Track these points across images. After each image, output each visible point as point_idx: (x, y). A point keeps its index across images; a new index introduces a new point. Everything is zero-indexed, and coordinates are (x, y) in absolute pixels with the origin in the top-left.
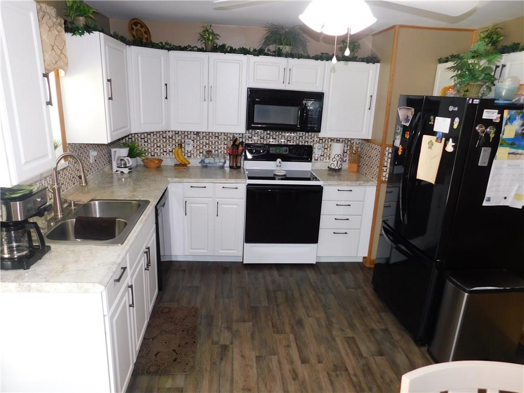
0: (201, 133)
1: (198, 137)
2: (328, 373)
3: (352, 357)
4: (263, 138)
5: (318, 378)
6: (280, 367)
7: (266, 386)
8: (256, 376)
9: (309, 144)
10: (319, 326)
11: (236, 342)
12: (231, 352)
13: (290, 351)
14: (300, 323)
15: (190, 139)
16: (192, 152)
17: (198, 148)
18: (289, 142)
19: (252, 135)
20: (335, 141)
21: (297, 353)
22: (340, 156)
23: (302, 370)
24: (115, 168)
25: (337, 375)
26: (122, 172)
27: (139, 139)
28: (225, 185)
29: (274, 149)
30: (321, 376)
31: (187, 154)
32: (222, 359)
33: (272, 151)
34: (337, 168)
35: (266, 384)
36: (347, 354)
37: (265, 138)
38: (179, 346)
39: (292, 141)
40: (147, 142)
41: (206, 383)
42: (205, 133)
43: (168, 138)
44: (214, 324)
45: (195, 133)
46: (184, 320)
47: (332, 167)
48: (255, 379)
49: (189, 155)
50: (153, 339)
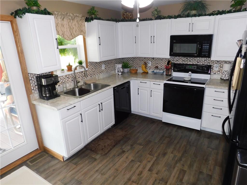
0: (155, 58)
1: (153, 60)
2: (156, 180)
3: (175, 179)
4: (184, 61)
5: (149, 179)
6: (137, 168)
7: (124, 172)
8: (124, 167)
9: (210, 64)
10: (173, 159)
11: (129, 152)
12: (124, 154)
13: (148, 164)
14: (165, 154)
15: (150, 61)
16: (151, 67)
17: (153, 65)
18: (198, 63)
19: (178, 59)
20: (228, 62)
21: (151, 166)
22: (227, 71)
23: (146, 173)
24: (117, 72)
25: (159, 183)
26: (118, 74)
27: (131, 61)
28: (155, 83)
29: (188, 66)
30: (151, 180)
31: (149, 68)
32: (118, 155)
33: (187, 67)
34: (225, 79)
35: (125, 171)
36: (174, 177)
37: (185, 61)
38: (108, 145)
39: (200, 63)
40: (133, 62)
41: (105, 161)
42: (156, 58)
43: (141, 60)
44: (128, 142)
45: (152, 58)
46: (118, 136)
47: (222, 78)
48: (123, 168)
49: (150, 68)
50: (102, 139)
